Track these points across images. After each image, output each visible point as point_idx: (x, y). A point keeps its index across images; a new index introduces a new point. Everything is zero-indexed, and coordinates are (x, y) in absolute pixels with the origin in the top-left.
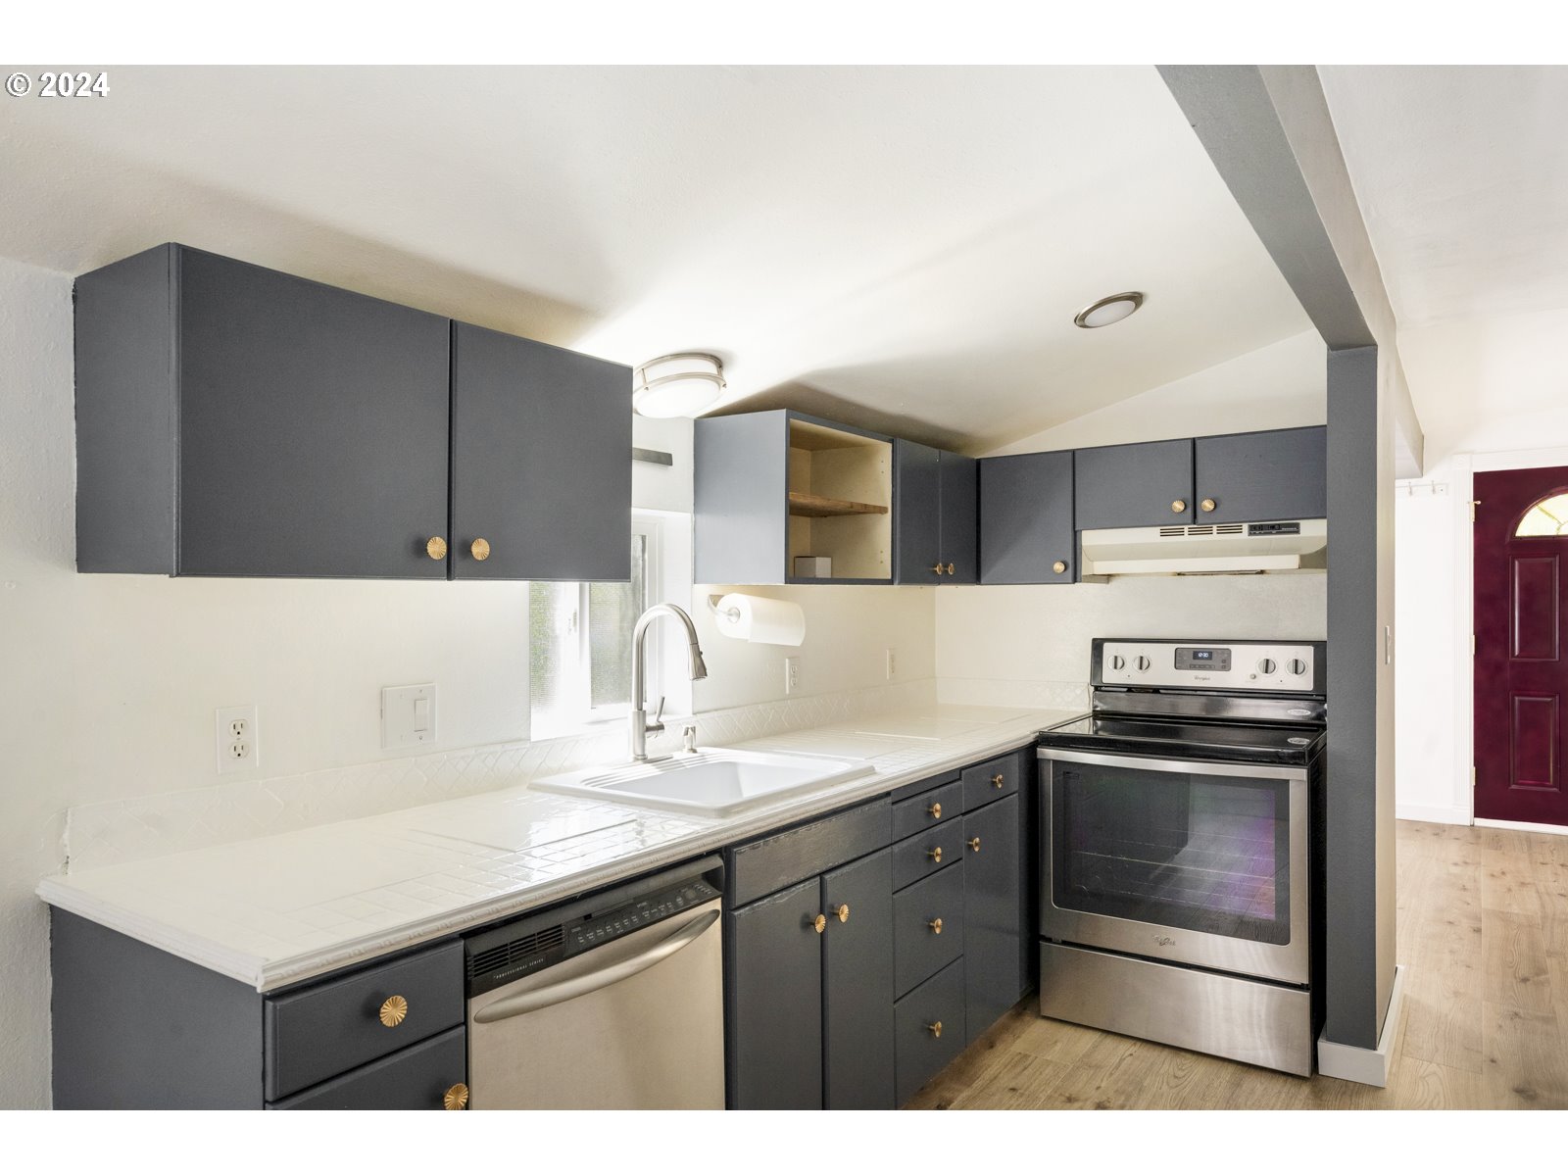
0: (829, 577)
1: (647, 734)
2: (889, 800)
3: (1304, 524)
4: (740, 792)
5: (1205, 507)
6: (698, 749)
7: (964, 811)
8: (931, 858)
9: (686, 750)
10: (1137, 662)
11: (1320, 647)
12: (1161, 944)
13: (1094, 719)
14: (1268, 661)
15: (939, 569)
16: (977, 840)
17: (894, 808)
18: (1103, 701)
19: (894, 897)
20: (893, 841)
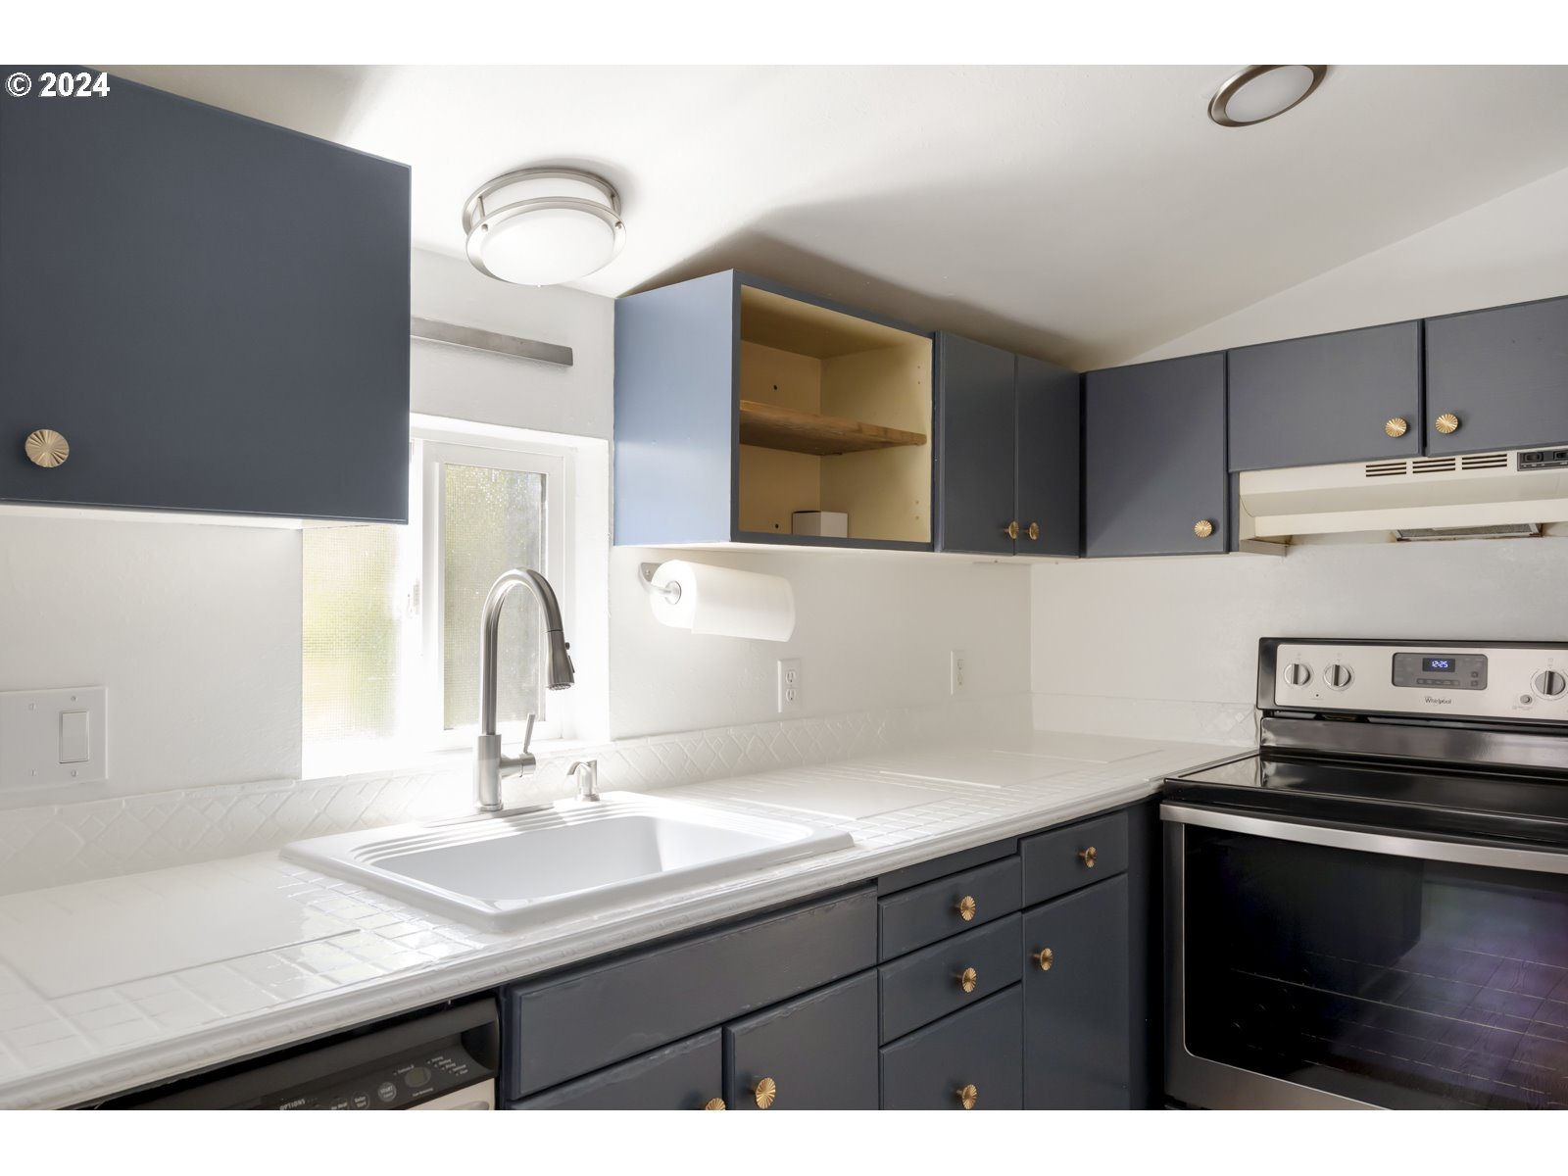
0: (846, 536)
1: (502, 771)
2: (873, 892)
4: (658, 866)
5: (1442, 426)
6: (601, 796)
7: (1024, 906)
8: (957, 984)
9: (581, 796)
10: (1331, 674)
13: (1262, 760)
14: (1551, 673)
15: (1012, 531)
16: (1048, 952)
17: (884, 904)
18: (1276, 732)
19: (884, 1051)
20: (881, 961)
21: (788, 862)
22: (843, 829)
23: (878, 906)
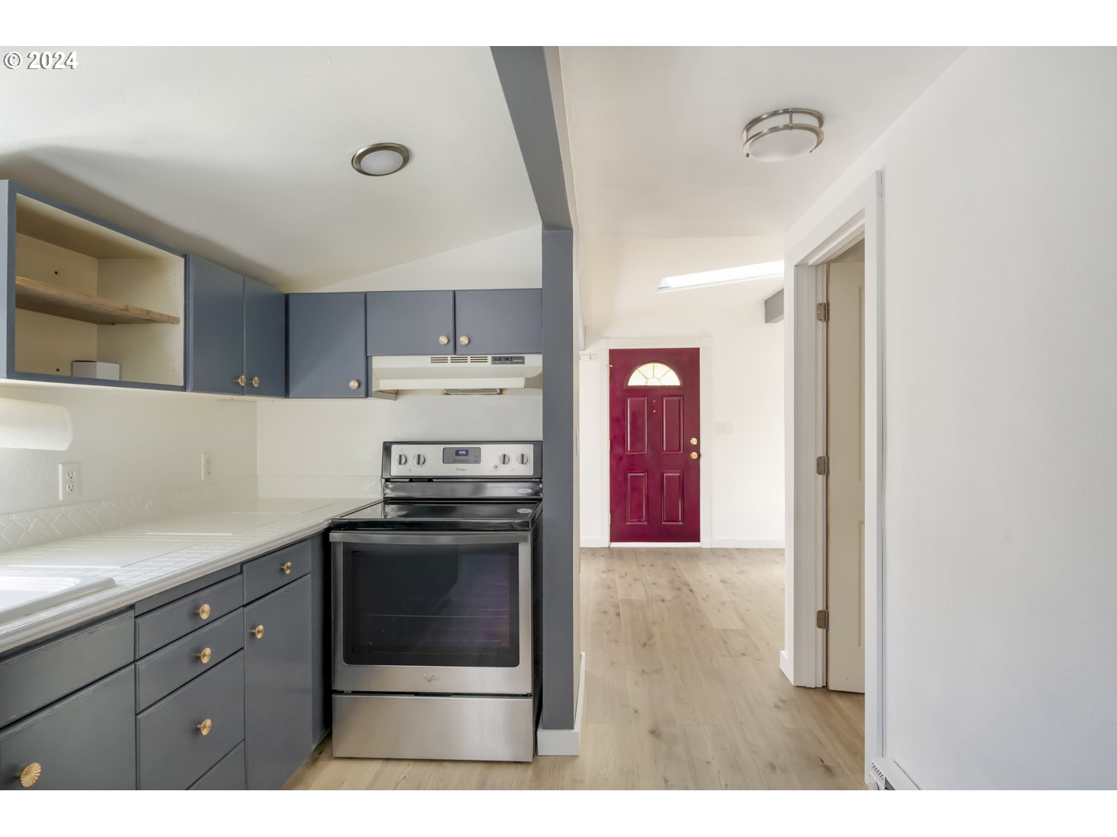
0: (118, 379)
2: (131, 613)
3: (528, 358)
5: (462, 341)
7: (245, 603)
8: (197, 660)
10: (416, 459)
11: (537, 445)
12: (428, 681)
13: (384, 504)
14: (504, 455)
15: (242, 381)
16: (261, 627)
17: (139, 621)
18: (392, 490)
19: (139, 717)
20: (137, 658)
21: (78, 598)
22: (109, 575)
23: (135, 622)
